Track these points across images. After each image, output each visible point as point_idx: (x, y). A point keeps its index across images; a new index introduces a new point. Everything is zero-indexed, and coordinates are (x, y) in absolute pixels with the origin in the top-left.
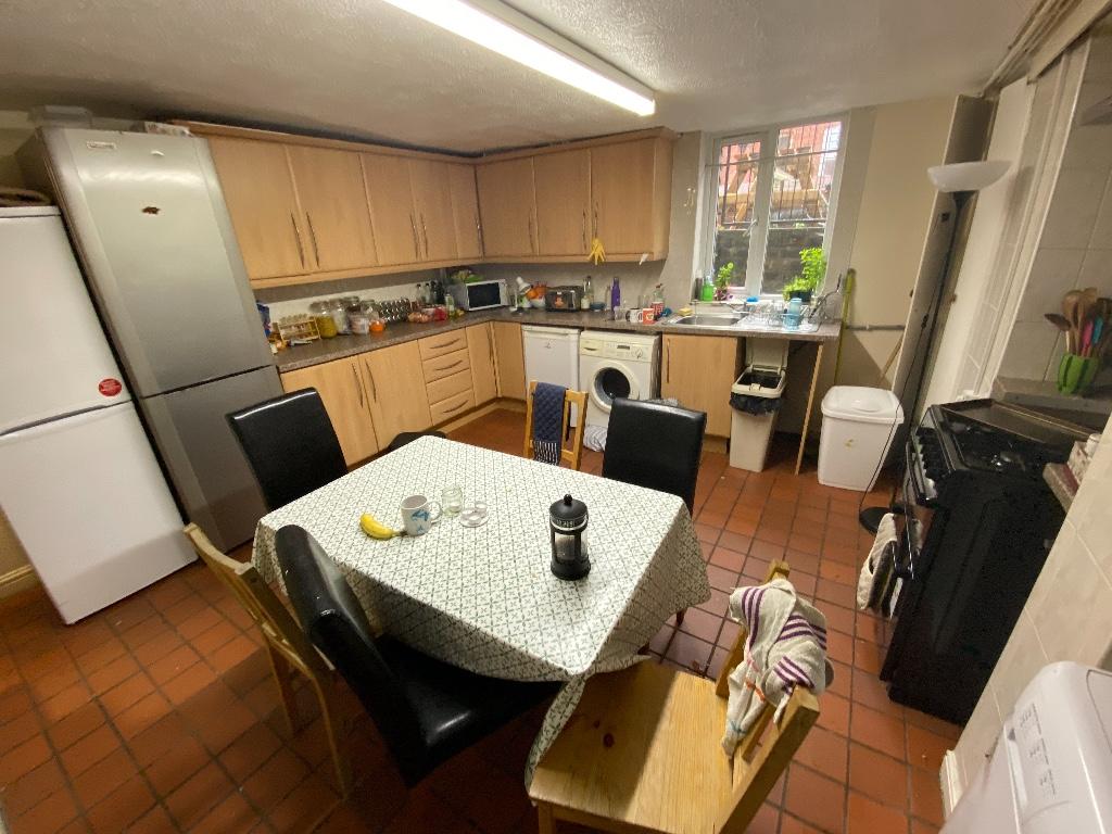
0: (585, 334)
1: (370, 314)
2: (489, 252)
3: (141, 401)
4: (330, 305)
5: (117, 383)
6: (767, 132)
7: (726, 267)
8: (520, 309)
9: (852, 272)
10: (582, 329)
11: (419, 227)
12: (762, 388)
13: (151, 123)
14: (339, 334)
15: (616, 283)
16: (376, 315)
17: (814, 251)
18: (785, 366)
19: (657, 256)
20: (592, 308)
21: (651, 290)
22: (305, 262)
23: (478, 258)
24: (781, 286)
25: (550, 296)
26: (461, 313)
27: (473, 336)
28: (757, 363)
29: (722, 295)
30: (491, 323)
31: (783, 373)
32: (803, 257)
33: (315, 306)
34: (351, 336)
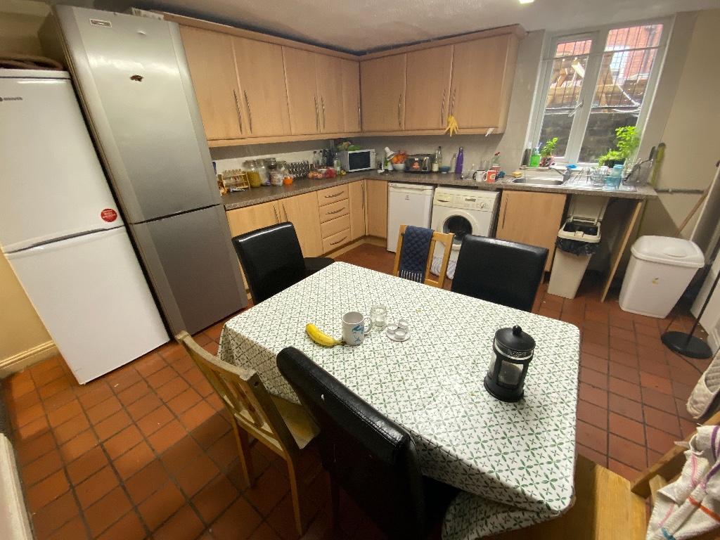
0: (438, 189)
1: (283, 172)
2: (365, 128)
3: (130, 226)
4: (257, 163)
5: (114, 212)
6: (598, 31)
7: (552, 141)
8: (387, 171)
9: (662, 145)
10: (435, 186)
11: (320, 107)
12: (585, 235)
13: (137, 10)
14: (262, 185)
15: (461, 152)
16: (287, 172)
17: (629, 128)
18: (601, 218)
19: (499, 131)
20: (441, 170)
21: (490, 157)
22: (243, 130)
23: (358, 132)
24: (598, 156)
25: (409, 162)
26: (344, 173)
27: (352, 189)
28: (576, 215)
29: (546, 163)
30: (365, 181)
31: (599, 225)
32: (618, 133)
33: (246, 164)
34: (270, 187)
